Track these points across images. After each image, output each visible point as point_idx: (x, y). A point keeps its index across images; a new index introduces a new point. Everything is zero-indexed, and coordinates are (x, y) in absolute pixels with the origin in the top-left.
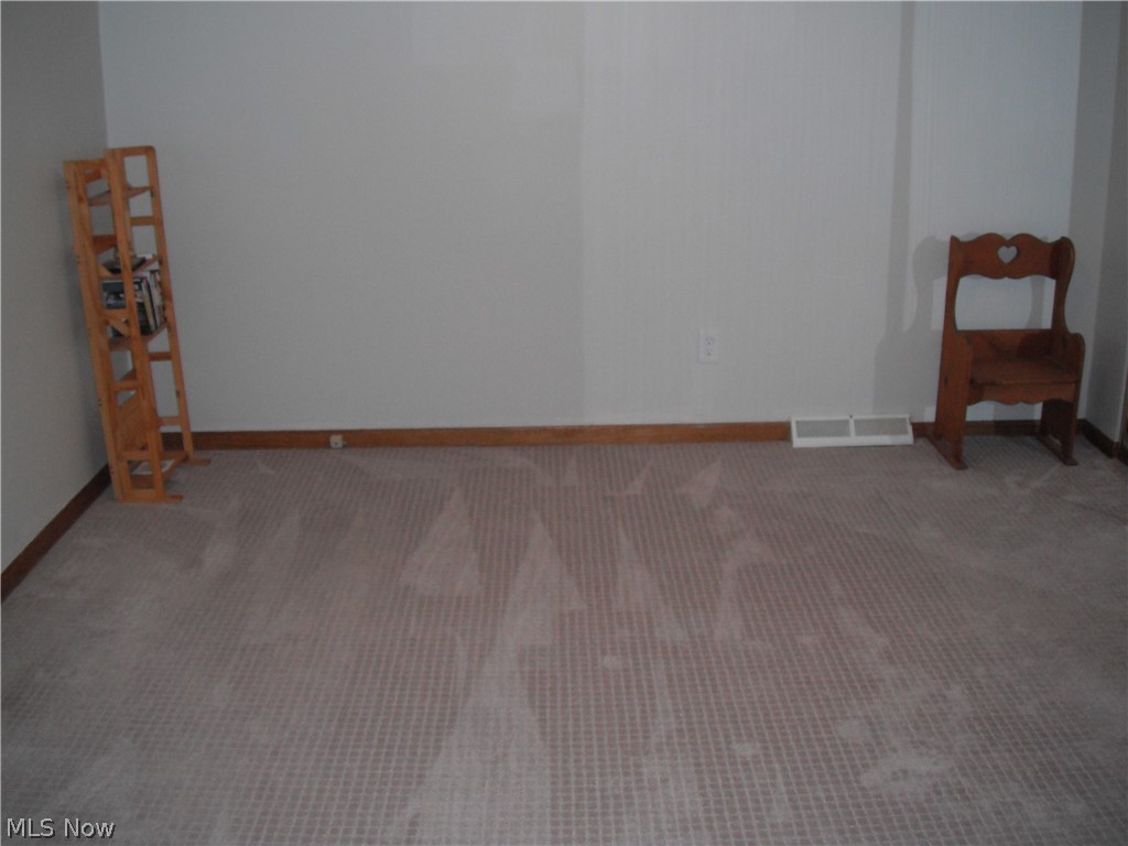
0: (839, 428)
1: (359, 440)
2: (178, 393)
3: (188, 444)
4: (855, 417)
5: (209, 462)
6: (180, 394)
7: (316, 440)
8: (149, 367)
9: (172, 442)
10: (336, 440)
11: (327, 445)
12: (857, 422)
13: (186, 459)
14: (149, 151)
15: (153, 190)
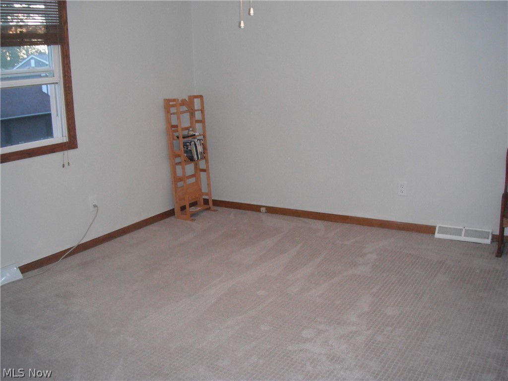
0: (458, 232)
1: (272, 210)
2: (208, 184)
3: (211, 203)
4: (466, 228)
5: (217, 210)
6: (209, 185)
7: (256, 208)
8: (200, 174)
9: (206, 202)
10: (263, 209)
11: (259, 211)
12: (466, 230)
13: (209, 209)
14: (201, 97)
15: (202, 111)
